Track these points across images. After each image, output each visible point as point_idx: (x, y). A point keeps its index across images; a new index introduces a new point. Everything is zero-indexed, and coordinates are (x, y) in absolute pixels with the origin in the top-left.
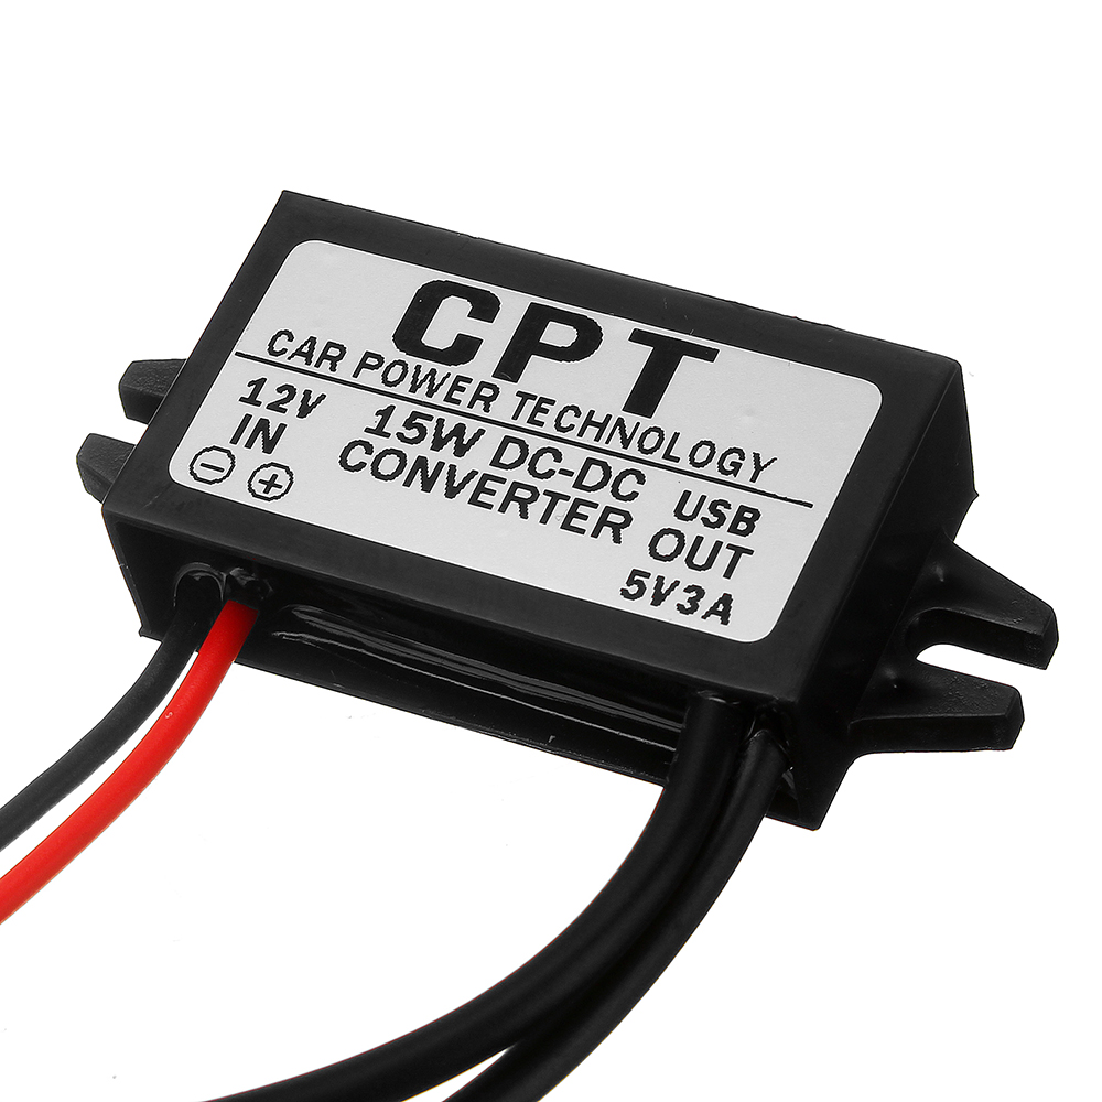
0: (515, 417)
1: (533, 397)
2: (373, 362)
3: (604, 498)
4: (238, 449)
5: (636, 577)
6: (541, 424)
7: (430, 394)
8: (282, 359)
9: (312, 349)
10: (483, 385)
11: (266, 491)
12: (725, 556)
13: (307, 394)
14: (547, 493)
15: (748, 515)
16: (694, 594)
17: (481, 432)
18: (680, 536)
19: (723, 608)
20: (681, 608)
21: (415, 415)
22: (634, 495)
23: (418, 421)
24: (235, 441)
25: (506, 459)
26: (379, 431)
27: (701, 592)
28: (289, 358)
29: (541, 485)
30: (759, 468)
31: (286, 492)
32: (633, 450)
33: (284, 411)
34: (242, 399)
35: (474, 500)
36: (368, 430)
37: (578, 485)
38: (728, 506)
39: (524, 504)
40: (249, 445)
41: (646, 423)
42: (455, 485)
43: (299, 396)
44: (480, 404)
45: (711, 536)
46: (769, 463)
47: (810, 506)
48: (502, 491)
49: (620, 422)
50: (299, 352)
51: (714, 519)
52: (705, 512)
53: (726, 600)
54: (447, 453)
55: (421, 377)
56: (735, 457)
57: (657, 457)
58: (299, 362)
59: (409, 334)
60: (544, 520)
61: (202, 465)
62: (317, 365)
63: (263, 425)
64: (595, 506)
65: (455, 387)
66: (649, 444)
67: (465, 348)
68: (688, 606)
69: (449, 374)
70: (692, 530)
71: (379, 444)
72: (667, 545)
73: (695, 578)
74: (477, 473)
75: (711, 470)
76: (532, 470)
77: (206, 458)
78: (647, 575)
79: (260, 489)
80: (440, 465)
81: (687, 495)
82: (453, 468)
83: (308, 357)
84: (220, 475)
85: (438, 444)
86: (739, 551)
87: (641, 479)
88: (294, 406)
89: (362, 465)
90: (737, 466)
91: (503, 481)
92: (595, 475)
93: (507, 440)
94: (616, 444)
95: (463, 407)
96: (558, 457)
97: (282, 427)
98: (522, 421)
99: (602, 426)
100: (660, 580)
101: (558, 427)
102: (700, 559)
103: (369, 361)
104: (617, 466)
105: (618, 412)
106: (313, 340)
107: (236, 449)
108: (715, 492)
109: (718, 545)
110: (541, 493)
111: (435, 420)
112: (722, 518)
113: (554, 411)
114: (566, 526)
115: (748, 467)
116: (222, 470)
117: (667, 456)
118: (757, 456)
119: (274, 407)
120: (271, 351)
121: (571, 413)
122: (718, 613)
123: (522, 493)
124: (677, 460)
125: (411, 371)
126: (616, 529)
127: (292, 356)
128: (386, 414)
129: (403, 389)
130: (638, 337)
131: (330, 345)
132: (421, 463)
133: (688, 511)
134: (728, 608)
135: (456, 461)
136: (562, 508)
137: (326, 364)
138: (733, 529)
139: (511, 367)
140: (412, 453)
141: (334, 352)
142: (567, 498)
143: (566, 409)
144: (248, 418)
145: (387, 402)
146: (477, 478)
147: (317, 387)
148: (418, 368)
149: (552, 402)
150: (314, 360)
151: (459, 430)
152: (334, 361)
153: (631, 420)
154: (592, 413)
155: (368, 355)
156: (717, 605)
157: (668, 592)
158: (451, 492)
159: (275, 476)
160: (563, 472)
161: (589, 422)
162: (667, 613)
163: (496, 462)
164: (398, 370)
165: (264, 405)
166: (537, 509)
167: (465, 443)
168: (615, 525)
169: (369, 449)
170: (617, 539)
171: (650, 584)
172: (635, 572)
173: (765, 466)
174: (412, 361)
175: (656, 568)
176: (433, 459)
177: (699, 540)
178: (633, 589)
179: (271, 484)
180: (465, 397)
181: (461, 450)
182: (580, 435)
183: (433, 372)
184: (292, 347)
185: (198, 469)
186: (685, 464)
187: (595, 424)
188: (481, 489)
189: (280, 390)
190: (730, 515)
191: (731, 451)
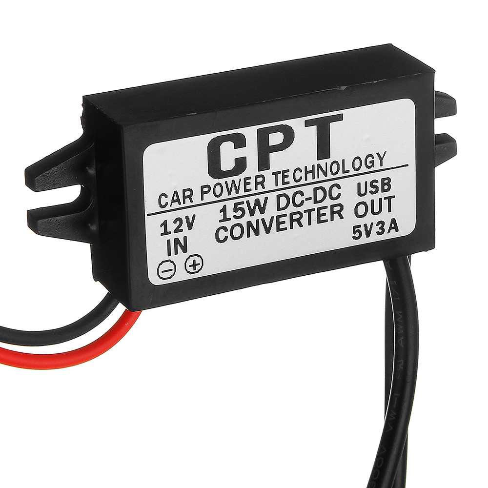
0: (277, 185)
1: (279, 172)
2: (206, 189)
3: (328, 202)
4: (173, 257)
5: (356, 229)
6: (288, 183)
7: (237, 192)
8: (168, 208)
9: (178, 196)
10: (257, 177)
11: (195, 269)
12: (385, 203)
13: (187, 218)
14: (305, 211)
15: (386, 181)
16: (381, 225)
17: (266, 198)
18: (364, 203)
19: (394, 225)
20: (378, 233)
21: (236, 204)
22: (339, 195)
23: (239, 206)
24: (169, 254)
25: (282, 205)
26: (225, 219)
27: (382, 223)
28: (171, 206)
29: (301, 209)
30: (381, 159)
31: (203, 265)
32: (330, 176)
33: (182, 230)
34: (162, 234)
35: (278, 230)
36: (220, 221)
37: (316, 202)
38: (377, 182)
39: (298, 221)
40: (176, 253)
41: (329, 161)
42: (268, 227)
43: (184, 221)
44: (259, 186)
45: (376, 197)
46: (384, 155)
47: (407, 165)
48: (287, 219)
49: (319, 166)
50: (173, 201)
51: (374, 190)
52: (369, 189)
53: (393, 221)
54: (257, 215)
55: (230, 187)
56: (370, 159)
57: (340, 174)
58: (176, 205)
59: (215, 169)
60: (310, 224)
61: (162, 272)
62: (184, 203)
63: (177, 241)
64: (326, 207)
65: (246, 184)
66: (335, 169)
67: (241, 164)
68: (380, 231)
69: (240, 179)
70: (367, 199)
71: (228, 225)
72: (361, 210)
73: (378, 218)
74: (274, 217)
75: (364, 169)
76: (295, 205)
77: (162, 268)
78: (360, 226)
79: (191, 269)
80: (257, 221)
81: (359, 184)
82: (263, 220)
83: (178, 201)
84: (172, 273)
85: (252, 213)
86: (389, 199)
87: (339, 187)
88: (185, 226)
89: (226, 238)
90: (372, 162)
91: (285, 215)
92: (320, 194)
93: (278, 197)
94: (322, 177)
95: (254, 191)
96: (302, 194)
97: (185, 238)
98: (280, 186)
99: (313, 171)
100: (365, 225)
101: (296, 181)
102: (376, 210)
103: (205, 190)
104: (327, 186)
105: (316, 162)
106: (176, 193)
107: (172, 258)
108: (369, 178)
109: (380, 200)
110: (303, 213)
111: (245, 202)
112: (377, 188)
113: (290, 174)
114: (319, 222)
115: (377, 161)
116: (172, 270)
117: (344, 172)
118: (378, 154)
119: (177, 231)
120: (162, 207)
121: (298, 172)
122: (393, 228)
123: (296, 217)
124: (348, 171)
125: (224, 186)
126: (339, 213)
127: (171, 204)
128: (224, 210)
129: (225, 195)
130: (308, 124)
131: (184, 191)
132: (249, 224)
133: (363, 192)
134: (395, 224)
135: (263, 216)
136: (314, 214)
137: (187, 200)
138: (383, 191)
139: (264, 164)
140: (243, 221)
141: (188, 193)
142: (314, 210)
143: (295, 171)
144: (169, 241)
145: (221, 205)
146: (275, 219)
147: (189, 212)
148: (226, 182)
149: (288, 171)
150: (182, 201)
151: (257, 202)
152: (190, 197)
153: (322, 163)
154: (306, 167)
155: (202, 187)
156: (391, 225)
157: (371, 229)
158: (268, 230)
159: (194, 261)
160: (307, 199)
161: (307, 172)
162: (374, 238)
163: (279, 209)
164: (218, 187)
165: (172, 232)
166: (305, 220)
167: (262, 206)
168: (337, 211)
169: (225, 229)
170: (341, 217)
171: (362, 229)
172: (355, 227)
173: (383, 157)
174: (222, 181)
175: (361, 222)
176: (253, 220)
177: (372, 201)
178: (357, 235)
179: (194, 265)
180: (252, 186)
181: (262, 211)
182: (306, 180)
183: (233, 181)
184: (169, 200)
185: (161, 275)
186: (352, 172)
187: (310, 172)
188: (279, 223)
189: (175, 222)
190: (379, 185)
191: (367, 157)
